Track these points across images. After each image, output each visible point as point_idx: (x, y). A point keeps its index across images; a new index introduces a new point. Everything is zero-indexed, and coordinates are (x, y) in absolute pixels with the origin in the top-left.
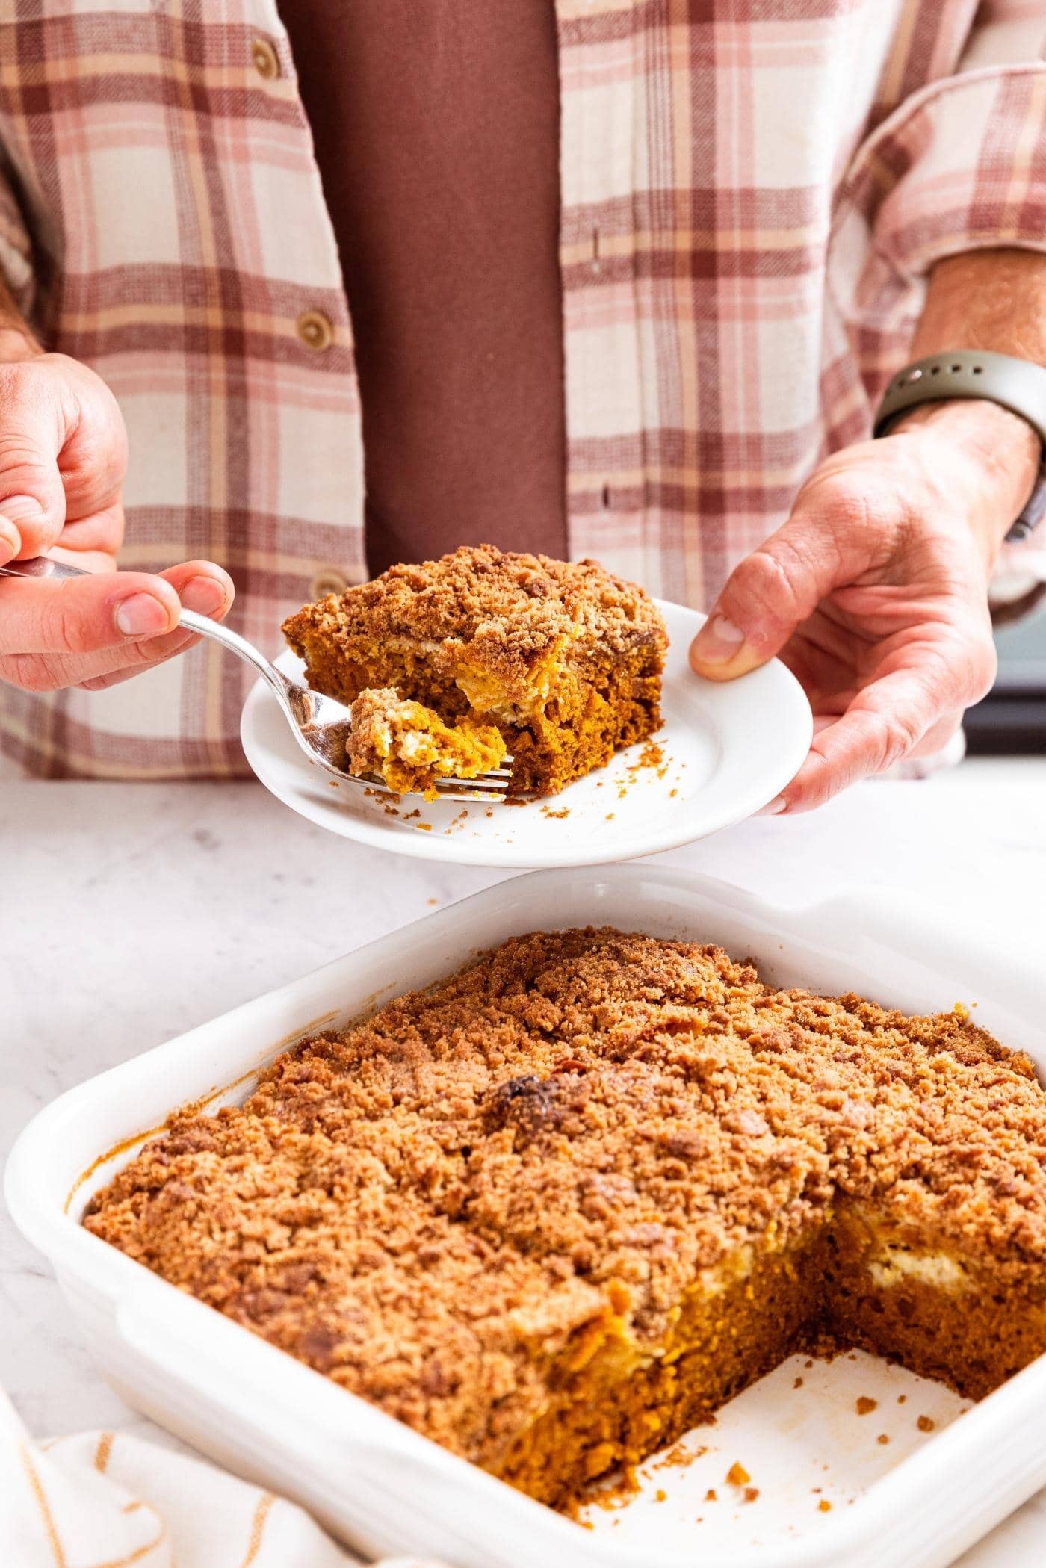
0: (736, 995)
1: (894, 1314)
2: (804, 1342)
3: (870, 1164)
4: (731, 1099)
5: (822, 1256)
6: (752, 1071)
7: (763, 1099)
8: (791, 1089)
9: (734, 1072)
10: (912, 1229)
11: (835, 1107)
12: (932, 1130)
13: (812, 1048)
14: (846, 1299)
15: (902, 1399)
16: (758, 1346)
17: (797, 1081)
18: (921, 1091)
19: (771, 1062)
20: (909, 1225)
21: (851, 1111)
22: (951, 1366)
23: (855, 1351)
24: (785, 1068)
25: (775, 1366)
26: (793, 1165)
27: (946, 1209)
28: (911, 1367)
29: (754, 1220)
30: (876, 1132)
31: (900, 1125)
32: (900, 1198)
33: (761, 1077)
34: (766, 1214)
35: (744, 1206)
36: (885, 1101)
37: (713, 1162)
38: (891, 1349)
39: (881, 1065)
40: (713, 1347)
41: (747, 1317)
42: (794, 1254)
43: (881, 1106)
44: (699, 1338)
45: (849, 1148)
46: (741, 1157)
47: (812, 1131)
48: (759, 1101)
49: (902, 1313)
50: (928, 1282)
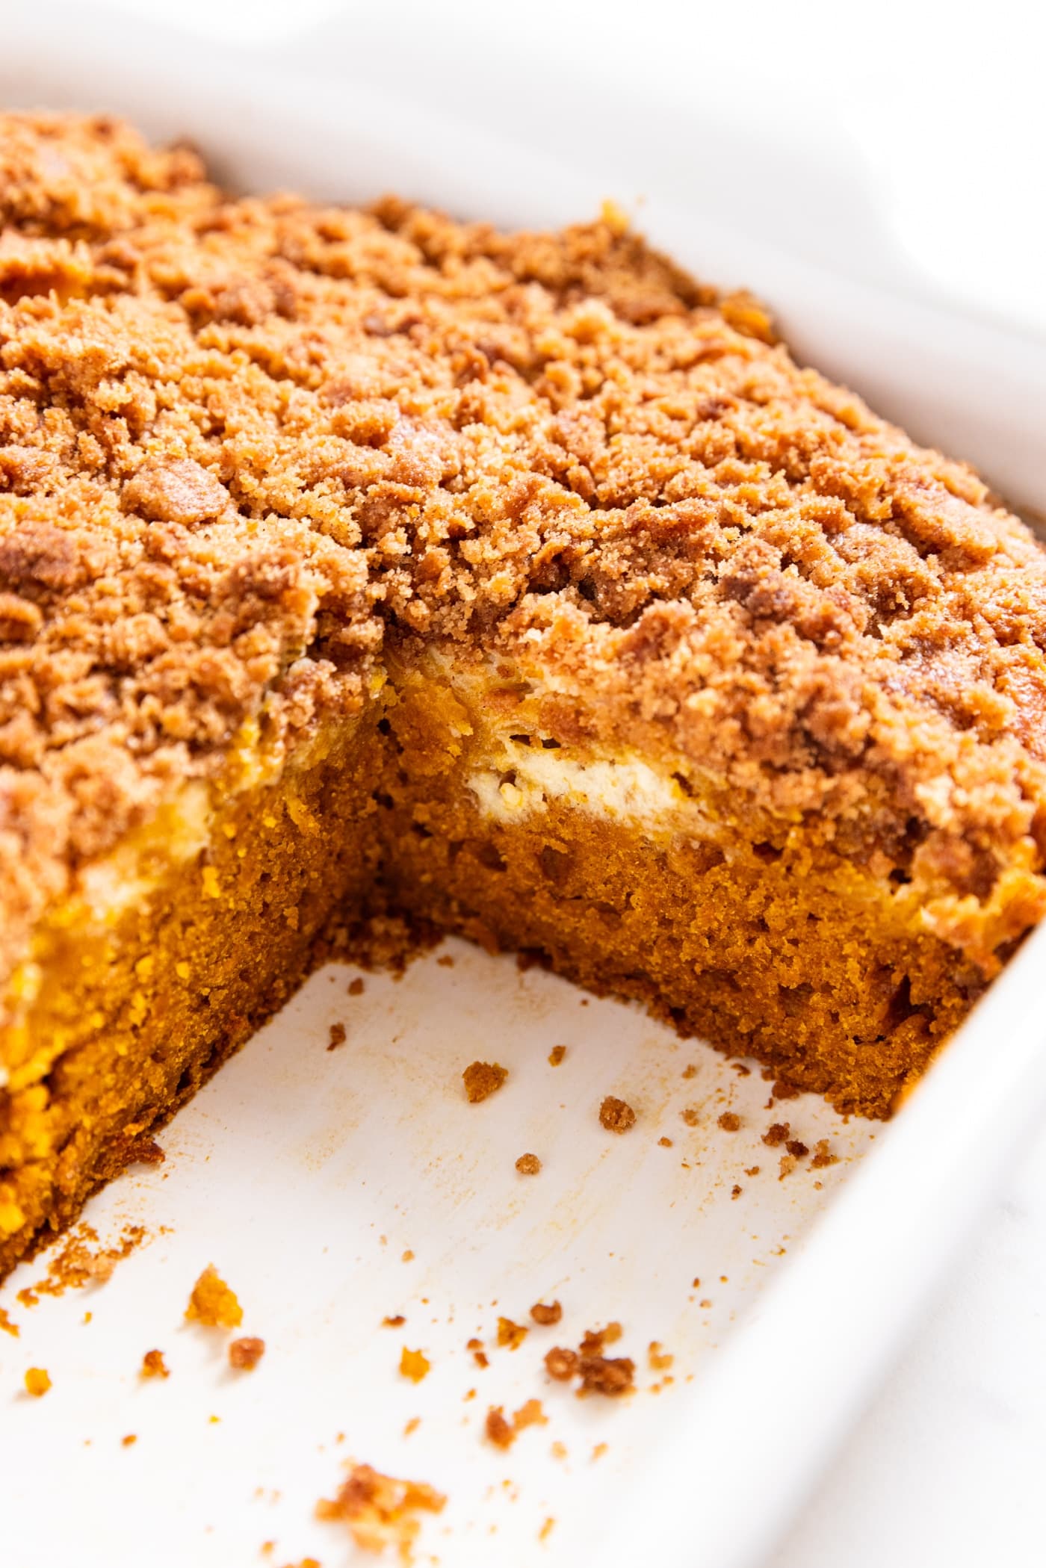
0: (156, 212)
1: (530, 875)
2: (342, 937)
3: (460, 562)
4: (145, 437)
5: (368, 766)
6: (190, 371)
7: (217, 430)
8: (277, 404)
9: (150, 376)
10: (562, 702)
11: (374, 439)
12: (584, 473)
13: (318, 312)
14: (425, 843)
15: (558, 1055)
16: (244, 975)
17: (289, 384)
18: (551, 388)
19: (232, 348)
20: (556, 694)
21: (408, 446)
22: (657, 977)
23: (451, 946)
24: (261, 360)
25: (285, 1001)
26: (286, 586)
27: (639, 659)
28: (571, 975)
29: (203, 725)
30: (466, 487)
31: (518, 467)
32: (533, 635)
33: (209, 382)
34: (232, 709)
35: (179, 693)
36: (478, 417)
37: (102, 595)
38: (525, 941)
39: (464, 338)
40: (136, 1017)
41: (212, 931)
42: (304, 777)
43: (471, 429)
44: (100, 1008)
45: (411, 530)
46: (167, 576)
47: (327, 500)
48: (207, 436)
49: (546, 874)
50: (603, 816)
